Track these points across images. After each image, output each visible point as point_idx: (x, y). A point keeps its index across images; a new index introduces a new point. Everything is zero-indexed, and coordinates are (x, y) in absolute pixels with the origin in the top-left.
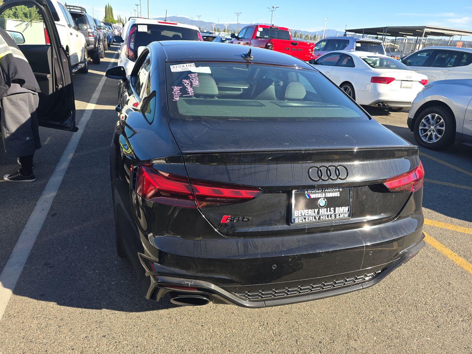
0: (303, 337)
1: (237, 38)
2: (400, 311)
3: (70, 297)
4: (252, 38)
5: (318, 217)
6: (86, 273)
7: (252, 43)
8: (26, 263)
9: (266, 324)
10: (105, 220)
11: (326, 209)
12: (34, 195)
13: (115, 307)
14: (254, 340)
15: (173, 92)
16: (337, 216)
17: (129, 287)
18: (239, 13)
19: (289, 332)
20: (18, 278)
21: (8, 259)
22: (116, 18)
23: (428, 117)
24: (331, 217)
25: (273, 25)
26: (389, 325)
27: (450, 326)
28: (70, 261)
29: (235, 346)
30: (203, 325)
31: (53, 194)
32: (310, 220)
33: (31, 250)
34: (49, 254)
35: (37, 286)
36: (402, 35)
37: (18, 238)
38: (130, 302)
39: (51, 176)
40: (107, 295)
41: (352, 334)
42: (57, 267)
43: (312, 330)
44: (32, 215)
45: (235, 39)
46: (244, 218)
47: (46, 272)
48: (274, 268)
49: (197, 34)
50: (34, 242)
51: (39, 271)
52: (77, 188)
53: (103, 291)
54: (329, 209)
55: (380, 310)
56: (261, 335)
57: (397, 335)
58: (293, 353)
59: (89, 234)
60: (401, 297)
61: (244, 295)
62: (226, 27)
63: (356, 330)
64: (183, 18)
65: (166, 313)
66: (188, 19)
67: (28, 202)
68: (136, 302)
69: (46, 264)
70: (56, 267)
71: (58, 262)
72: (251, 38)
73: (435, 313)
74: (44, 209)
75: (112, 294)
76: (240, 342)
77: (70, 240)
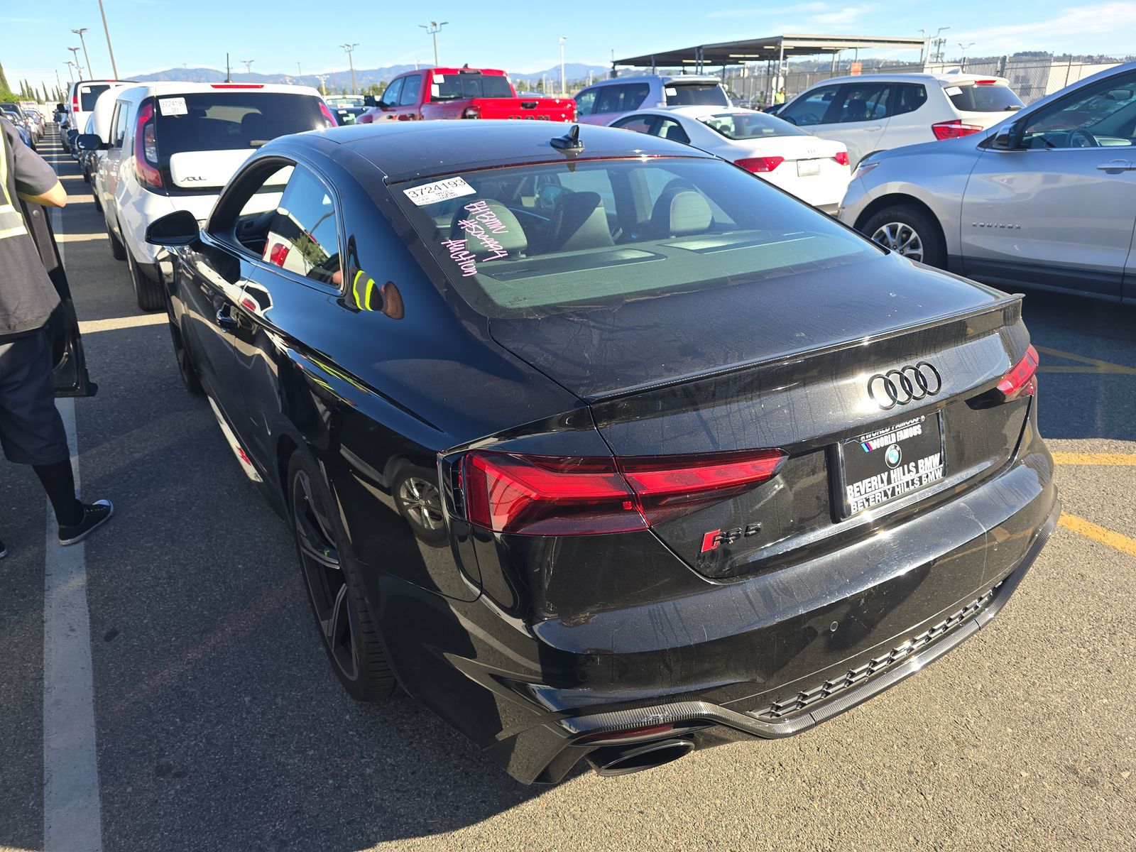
0: (869, 773)
1: (382, 106)
2: (1025, 658)
3: (273, 838)
4: (423, 102)
5: (891, 489)
6: (284, 766)
7: (423, 114)
8: (103, 784)
9: (777, 766)
10: (261, 616)
11: (901, 468)
12: (24, 597)
13: (407, 830)
14: (771, 809)
15: (451, 256)
16: (923, 479)
17: (415, 769)
18: (351, 45)
19: (835, 770)
20: (98, 829)
21: (42, 786)
22: (15, 89)
23: (882, 232)
24: (913, 484)
25: (466, 66)
26: (1020, 693)
27: (1127, 663)
28: (223, 745)
29: (739, 837)
30: (642, 809)
31: (79, 580)
32: (877, 501)
33: (98, 745)
34: (155, 741)
35: (166, 836)
36: (736, 61)
37: (41, 722)
38: (438, 806)
39: (45, 534)
40: (369, 805)
41: (963, 736)
42: (196, 771)
43: (881, 751)
44: (45, 650)
45: (375, 108)
46: (747, 529)
47: (173, 792)
48: (833, 631)
49: (318, 105)
50: (92, 721)
51: (151, 795)
52: (138, 549)
53: (354, 799)
54: (906, 466)
55: (987, 668)
56: (781, 795)
57: (1045, 710)
58: (868, 813)
59: (237, 663)
60: (1009, 628)
61: (768, 710)
62: (323, 83)
63: (963, 724)
64: (201, 70)
65: (540, 808)
66: (216, 71)
67: (16, 617)
68: (452, 802)
69: (161, 771)
70: (194, 772)
71: (191, 755)
72: (419, 102)
73: (1088, 643)
74: (75, 627)
75: (382, 799)
76: (746, 825)
77: (192, 690)
